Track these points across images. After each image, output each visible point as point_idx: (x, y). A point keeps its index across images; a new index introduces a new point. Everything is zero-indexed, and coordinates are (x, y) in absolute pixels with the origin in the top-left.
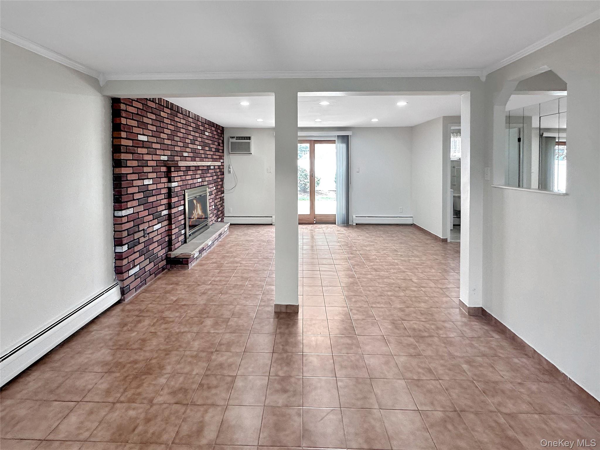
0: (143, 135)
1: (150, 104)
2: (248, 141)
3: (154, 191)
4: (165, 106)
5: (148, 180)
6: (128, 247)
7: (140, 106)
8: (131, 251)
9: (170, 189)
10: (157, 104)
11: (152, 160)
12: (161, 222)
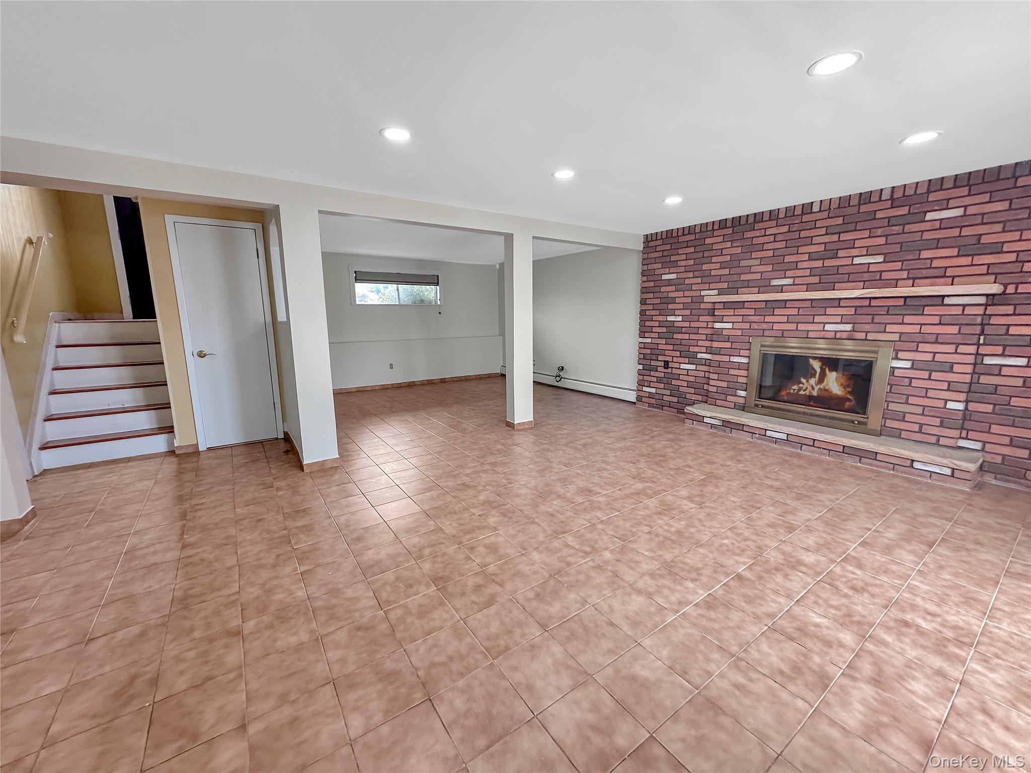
0: (670, 273)
3: (683, 328)
5: (674, 316)
8: (647, 373)
9: (714, 330)
11: (684, 297)
12: (696, 364)
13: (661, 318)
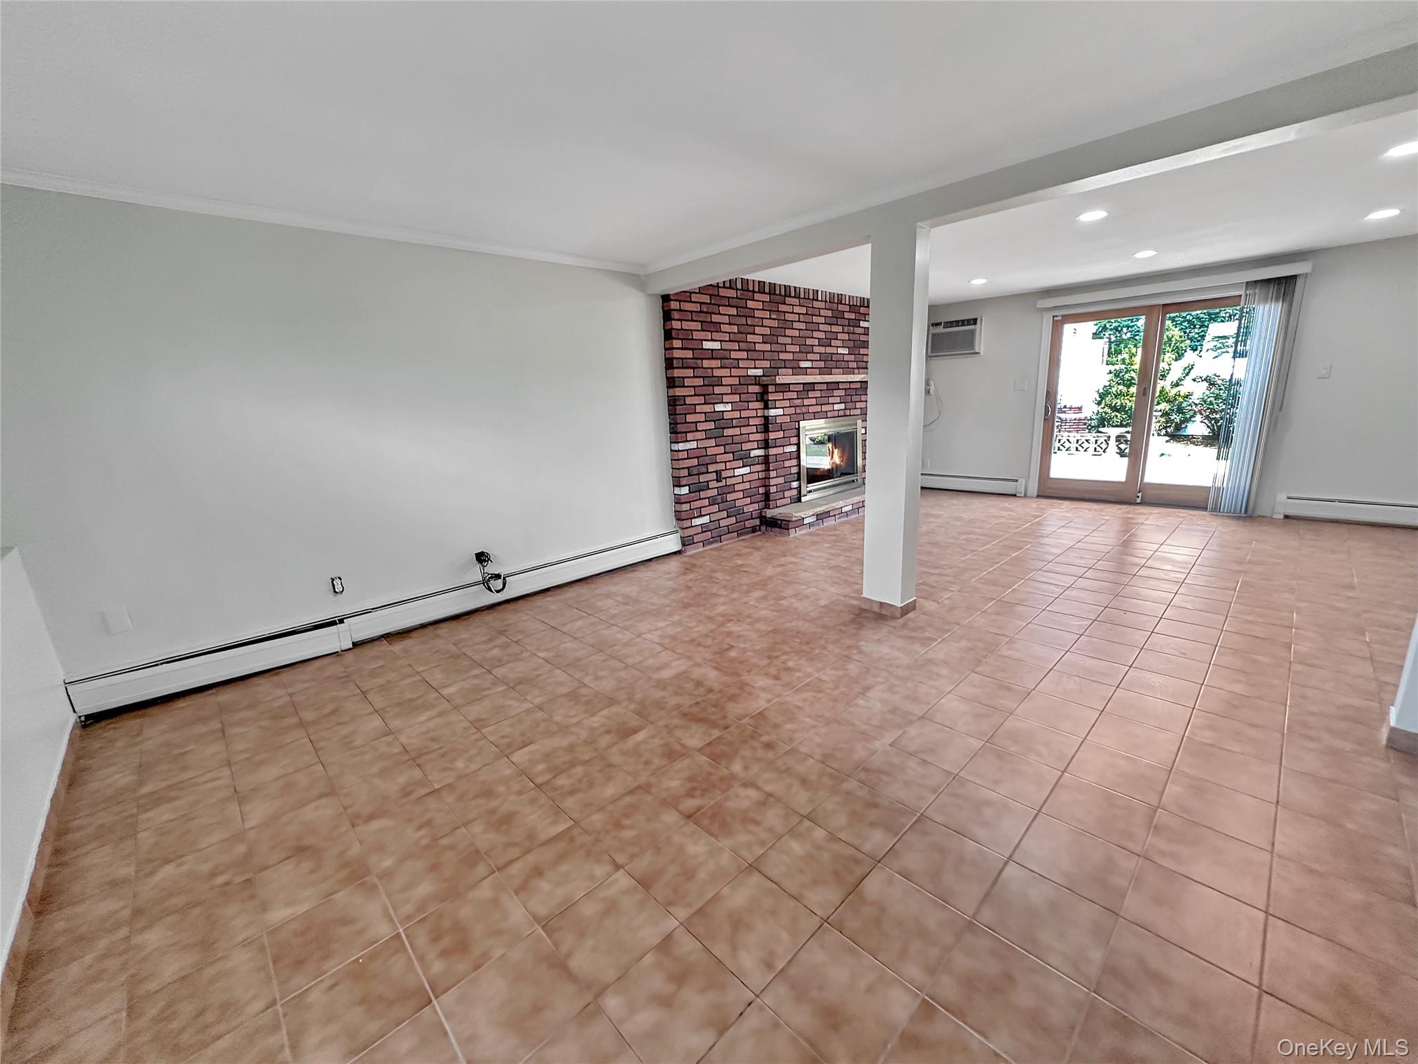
0: (712, 340)
1: (723, 292)
2: (972, 327)
3: (734, 421)
4: (757, 289)
5: (722, 404)
6: (689, 490)
7: (706, 299)
8: (695, 496)
9: (766, 418)
10: (739, 290)
11: (731, 376)
12: (750, 466)
13: (707, 408)
